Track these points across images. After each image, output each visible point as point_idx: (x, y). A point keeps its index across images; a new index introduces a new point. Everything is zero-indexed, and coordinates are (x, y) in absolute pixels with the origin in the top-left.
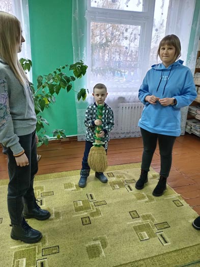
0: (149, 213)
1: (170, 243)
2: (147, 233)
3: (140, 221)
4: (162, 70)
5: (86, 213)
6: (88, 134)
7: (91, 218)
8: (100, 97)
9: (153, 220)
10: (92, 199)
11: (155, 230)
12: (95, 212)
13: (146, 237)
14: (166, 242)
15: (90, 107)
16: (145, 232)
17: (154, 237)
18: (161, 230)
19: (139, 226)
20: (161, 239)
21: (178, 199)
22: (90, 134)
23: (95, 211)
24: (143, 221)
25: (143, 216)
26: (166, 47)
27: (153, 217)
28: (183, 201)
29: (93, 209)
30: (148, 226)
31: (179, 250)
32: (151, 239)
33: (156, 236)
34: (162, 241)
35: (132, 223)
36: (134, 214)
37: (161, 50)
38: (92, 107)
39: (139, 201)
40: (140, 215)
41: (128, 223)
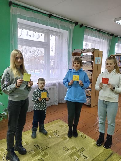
0: (73, 146)
1: (88, 158)
2: (76, 156)
3: (70, 151)
4: (75, 72)
5: (39, 157)
6: (36, 106)
7: (44, 158)
8: (42, 85)
9: (76, 149)
10: (39, 147)
11: (79, 153)
12: (44, 155)
13: (76, 159)
14: (87, 158)
15: (36, 91)
16: (75, 156)
17: (80, 157)
18: (82, 153)
19: (71, 154)
20: (84, 157)
21: (82, 135)
22: (37, 106)
23: (44, 153)
24: (72, 151)
25: (71, 149)
26: (76, 62)
27: (75, 147)
28: (85, 135)
29: (42, 153)
30: (75, 153)
31: (94, 159)
32: (79, 159)
33: (81, 156)
34: (85, 158)
35: (66, 154)
36: (66, 149)
37: (74, 64)
38: (37, 90)
39: (65, 141)
40: (69, 148)
41: (65, 154)
